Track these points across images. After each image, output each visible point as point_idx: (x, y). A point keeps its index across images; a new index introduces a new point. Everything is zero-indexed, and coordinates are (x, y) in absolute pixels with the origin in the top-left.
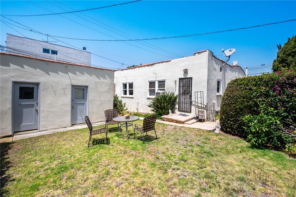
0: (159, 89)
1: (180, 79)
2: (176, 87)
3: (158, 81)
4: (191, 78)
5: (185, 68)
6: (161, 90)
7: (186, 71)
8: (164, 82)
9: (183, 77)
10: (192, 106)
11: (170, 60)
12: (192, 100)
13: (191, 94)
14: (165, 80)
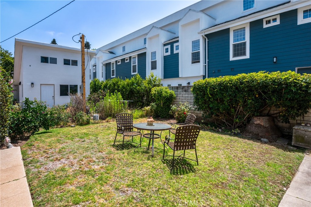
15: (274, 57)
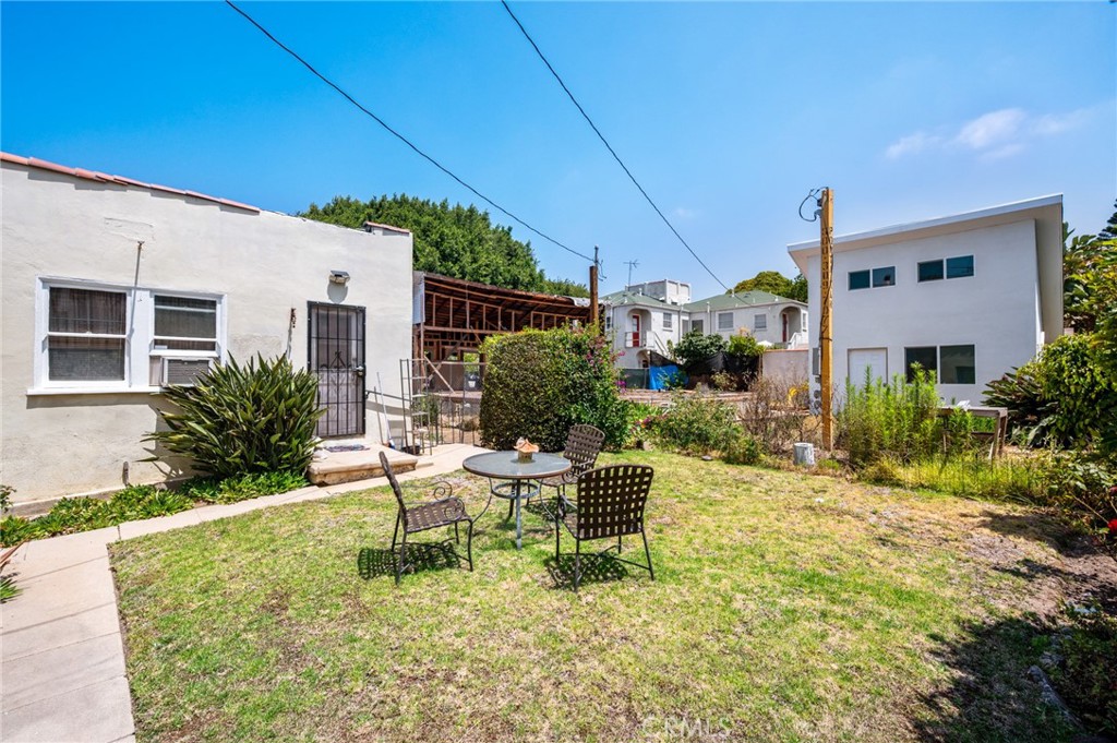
0: (157, 342)
1: (311, 305)
2: (290, 339)
3: (151, 291)
4: (361, 311)
5: (339, 269)
6: (172, 345)
7: (338, 281)
8: (213, 304)
9: (326, 299)
10: (367, 411)
11: (257, 209)
12: (367, 388)
13: (364, 367)
14: (221, 297)
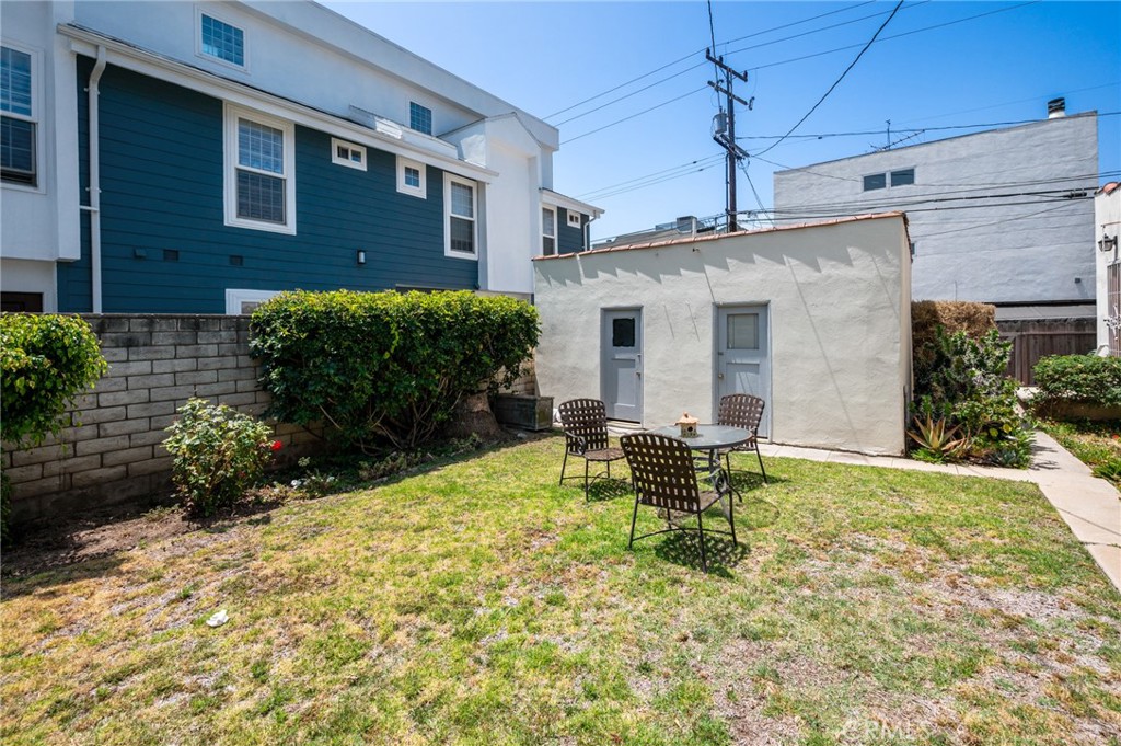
15: (359, 251)
